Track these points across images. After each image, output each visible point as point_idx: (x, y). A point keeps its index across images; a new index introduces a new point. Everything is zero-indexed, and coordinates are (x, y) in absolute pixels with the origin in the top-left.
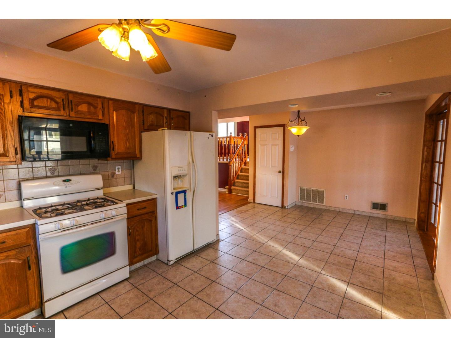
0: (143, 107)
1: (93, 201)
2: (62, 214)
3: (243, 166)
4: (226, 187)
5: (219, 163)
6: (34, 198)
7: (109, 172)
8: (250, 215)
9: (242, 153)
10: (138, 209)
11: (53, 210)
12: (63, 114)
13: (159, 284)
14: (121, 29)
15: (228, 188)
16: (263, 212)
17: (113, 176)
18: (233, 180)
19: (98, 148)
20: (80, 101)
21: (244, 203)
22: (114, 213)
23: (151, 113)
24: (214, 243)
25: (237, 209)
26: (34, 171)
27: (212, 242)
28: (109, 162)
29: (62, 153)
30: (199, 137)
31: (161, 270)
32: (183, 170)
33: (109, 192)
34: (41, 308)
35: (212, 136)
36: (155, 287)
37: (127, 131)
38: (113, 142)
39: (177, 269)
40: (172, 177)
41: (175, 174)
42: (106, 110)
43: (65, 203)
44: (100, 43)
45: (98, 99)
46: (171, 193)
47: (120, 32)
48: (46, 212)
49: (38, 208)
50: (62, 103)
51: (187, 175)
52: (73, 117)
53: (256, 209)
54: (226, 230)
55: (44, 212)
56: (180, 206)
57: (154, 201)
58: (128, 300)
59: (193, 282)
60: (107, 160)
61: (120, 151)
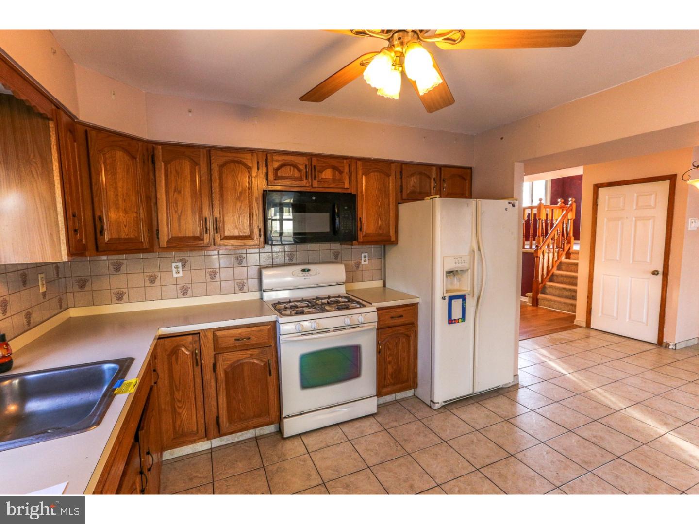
0: (401, 166)
1: (334, 299)
2: (302, 313)
3: (563, 259)
4: (527, 294)
5: (524, 253)
6: (274, 289)
7: (353, 262)
8: (580, 351)
9: (563, 235)
10: (392, 318)
11: (292, 307)
12: (305, 185)
13: (419, 435)
14: (393, 54)
15: (531, 296)
16: (611, 347)
17: (358, 267)
18: (542, 283)
19: (342, 228)
20: (324, 165)
21: (566, 325)
22: (361, 319)
23: (412, 175)
24: (509, 389)
25: (551, 335)
26: (274, 257)
27: (504, 387)
28: (353, 247)
29: (295, 234)
30: (491, 208)
31: (421, 414)
32: (463, 262)
33: (352, 289)
34: (280, 425)
35: (513, 206)
36: (414, 437)
37: (379, 203)
38: (360, 219)
39: (446, 419)
40: (445, 273)
41: (448, 268)
42: (354, 174)
43: (304, 299)
44: (365, 81)
45: (345, 161)
46: (442, 298)
47: (392, 58)
48: (286, 308)
49: (277, 302)
50: (305, 170)
51: (468, 270)
52: (315, 187)
53: (591, 340)
54: (531, 370)
55: (283, 308)
56: (455, 320)
57: (414, 306)
58: (376, 445)
59: (474, 446)
60: (352, 245)
61: (369, 232)
